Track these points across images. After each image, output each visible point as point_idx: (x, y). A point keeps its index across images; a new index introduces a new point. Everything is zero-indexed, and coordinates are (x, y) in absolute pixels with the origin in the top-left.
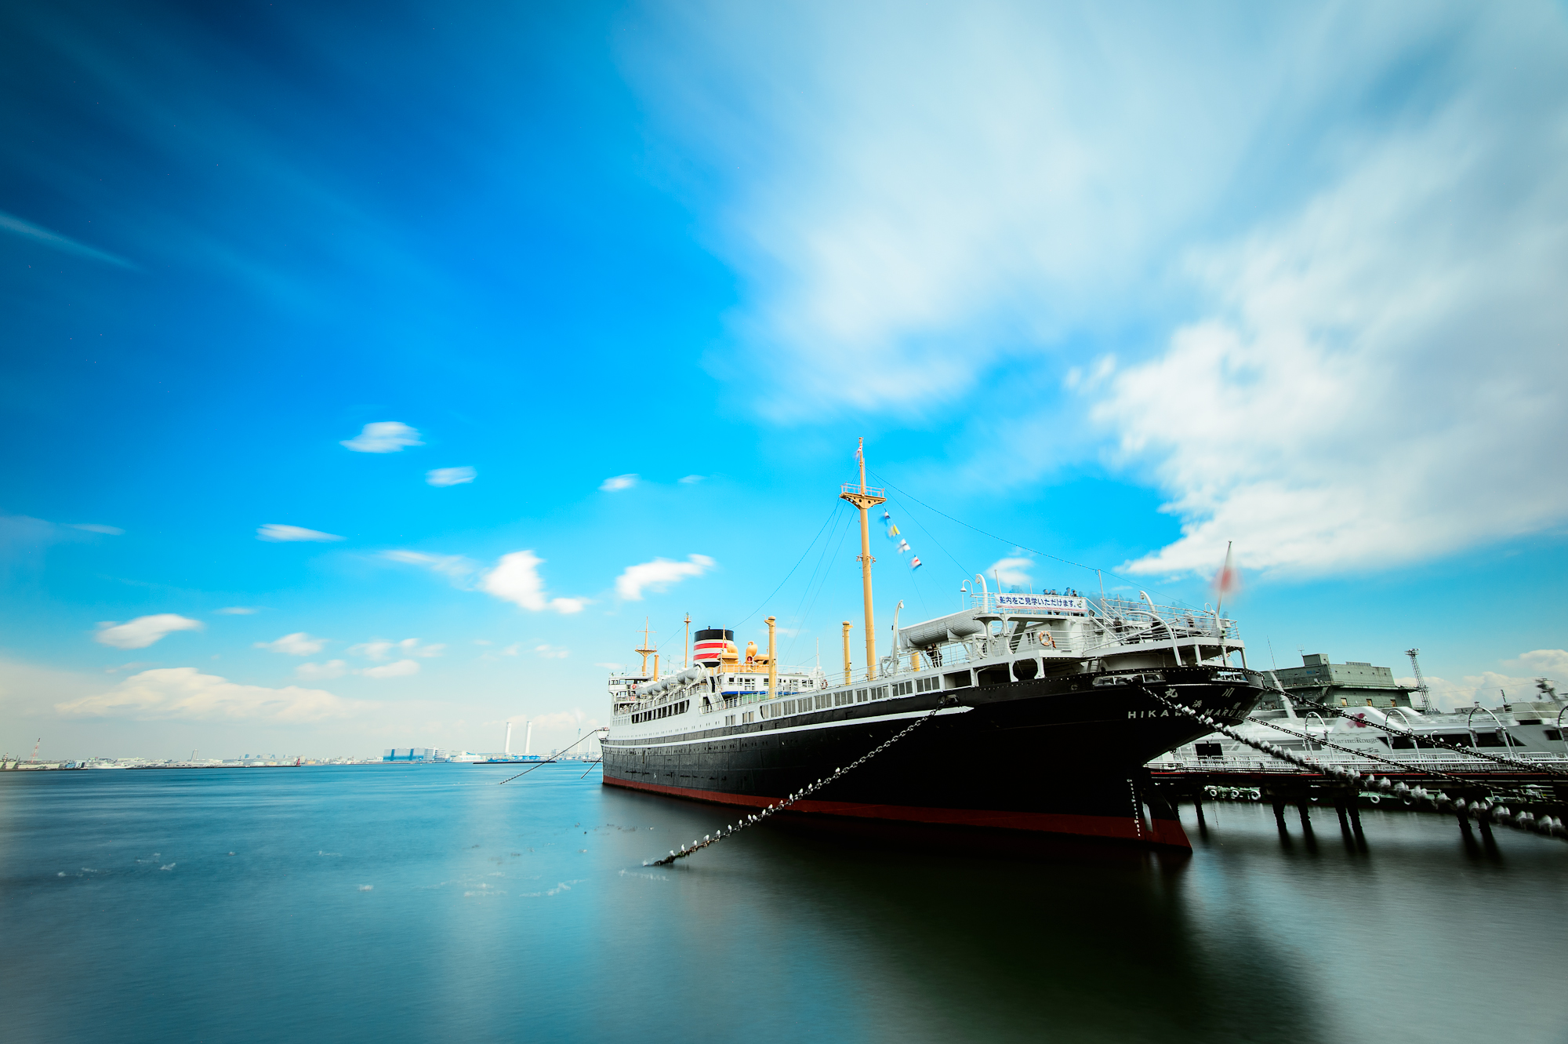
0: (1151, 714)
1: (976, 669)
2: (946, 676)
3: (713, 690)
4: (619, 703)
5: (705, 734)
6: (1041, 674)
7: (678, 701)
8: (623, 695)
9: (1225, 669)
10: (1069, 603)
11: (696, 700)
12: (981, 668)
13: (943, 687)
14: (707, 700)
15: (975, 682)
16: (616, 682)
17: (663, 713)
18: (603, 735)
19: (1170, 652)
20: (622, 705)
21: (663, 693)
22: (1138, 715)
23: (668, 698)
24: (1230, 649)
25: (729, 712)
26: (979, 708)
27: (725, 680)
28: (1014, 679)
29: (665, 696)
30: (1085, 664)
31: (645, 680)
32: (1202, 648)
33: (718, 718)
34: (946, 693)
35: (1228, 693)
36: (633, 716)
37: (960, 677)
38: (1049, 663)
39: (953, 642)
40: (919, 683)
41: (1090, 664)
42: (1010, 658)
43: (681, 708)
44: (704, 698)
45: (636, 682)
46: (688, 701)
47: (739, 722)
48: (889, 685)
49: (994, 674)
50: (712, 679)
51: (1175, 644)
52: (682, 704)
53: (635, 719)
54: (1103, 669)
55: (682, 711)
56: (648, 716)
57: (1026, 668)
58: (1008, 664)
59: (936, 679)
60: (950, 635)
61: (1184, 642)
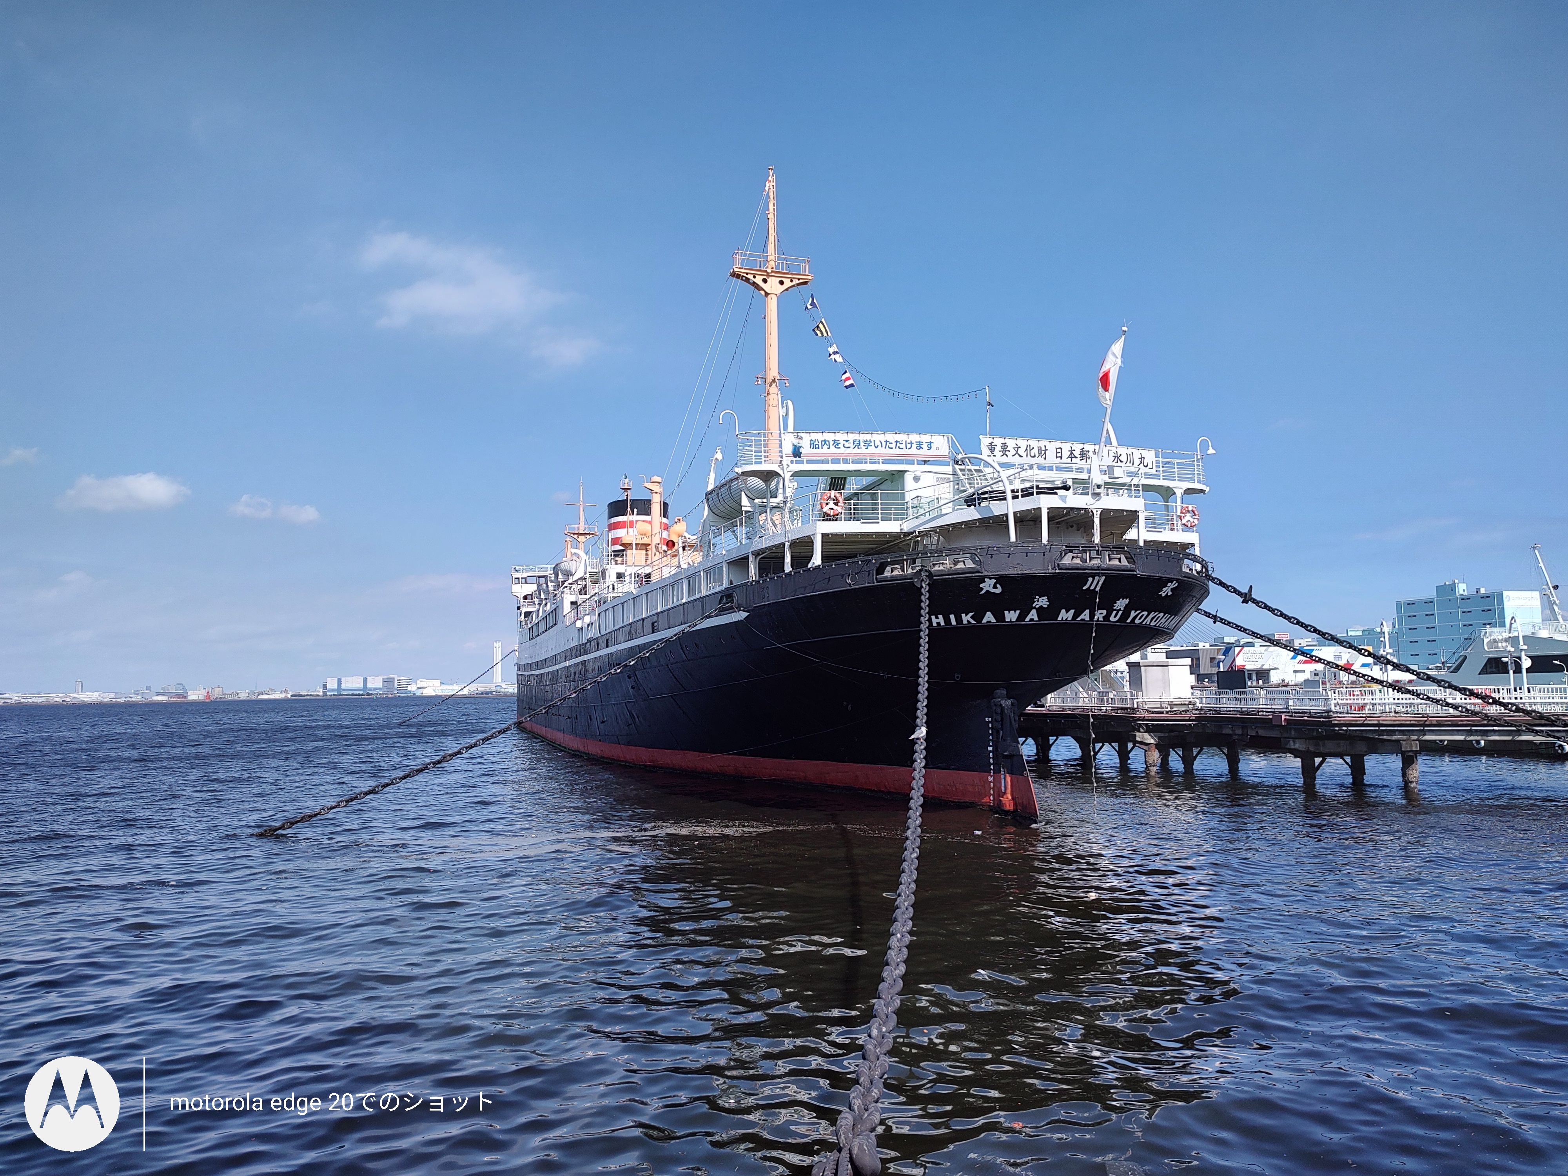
0: (966, 618)
1: (756, 554)
2: (729, 564)
6: (817, 560)
10: (925, 446)
12: (761, 550)
13: (726, 581)
15: (752, 573)
19: (1002, 521)
22: (947, 620)
26: (756, 614)
28: (788, 568)
32: (1054, 512)
34: (728, 592)
35: (1095, 584)
37: (742, 565)
40: (707, 575)
42: (788, 535)
48: (684, 580)
49: (771, 561)
51: (1011, 508)
57: (801, 551)
58: (784, 544)
59: (721, 570)
61: (1025, 504)
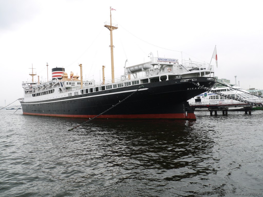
1: (150, 78)
2: (141, 80)
3: (62, 86)
4: (27, 91)
5: (61, 99)
6: (167, 79)
7: (50, 90)
8: (27, 88)
9: (210, 78)
10: (174, 61)
11: (57, 89)
12: (151, 78)
13: (140, 83)
14: (60, 89)
15: (149, 81)
16: (24, 84)
17: (45, 93)
18: (21, 100)
19: (199, 73)
20: (28, 91)
21: (44, 87)
22: (190, 89)
23: (46, 89)
24: (212, 73)
25: (69, 92)
26: (150, 89)
27: (65, 83)
28: (160, 81)
29: (44, 88)
30: (177, 77)
31: (34, 84)
32: (206, 72)
33: (65, 94)
34: (141, 85)
35: (210, 83)
36: (33, 95)
37: (145, 80)
38: (170, 77)
39: (143, 71)
40: (133, 82)
41: (178, 77)
42: (160, 75)
43: (52, 92)
44: (59, 88)
45: (31, 85)
46: (54, 90)
47: (73, 95)
48: (124, 83)
49: (155, 80)
50: (61, 83)
51: (200, 71)
52: (52, 91)
53: (34, 95)
54: (182, 78)
55: (52, 93)
56: (38, 94)
57: (164, 78)
58: (159, 77)
59: (138, 81)
60: (142, 69)
61: (202, 71)
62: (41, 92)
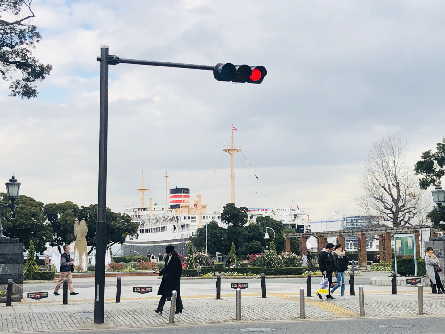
3: (177, 222)
5: (174, 241)
11: (170, 226)
14: (174, 227)
16: (128, 210)
17: (156, 230)
21: (156, 220)
25: (183, 233)
29: (156, 223)
31: (144, 209)
33: (179, 235)
45: (139, 210)
46: (167, 227)
47: (185, 237)
50: (177, 216)
52: (164, 227)
56: (148, 231)
62: (152, 227)
